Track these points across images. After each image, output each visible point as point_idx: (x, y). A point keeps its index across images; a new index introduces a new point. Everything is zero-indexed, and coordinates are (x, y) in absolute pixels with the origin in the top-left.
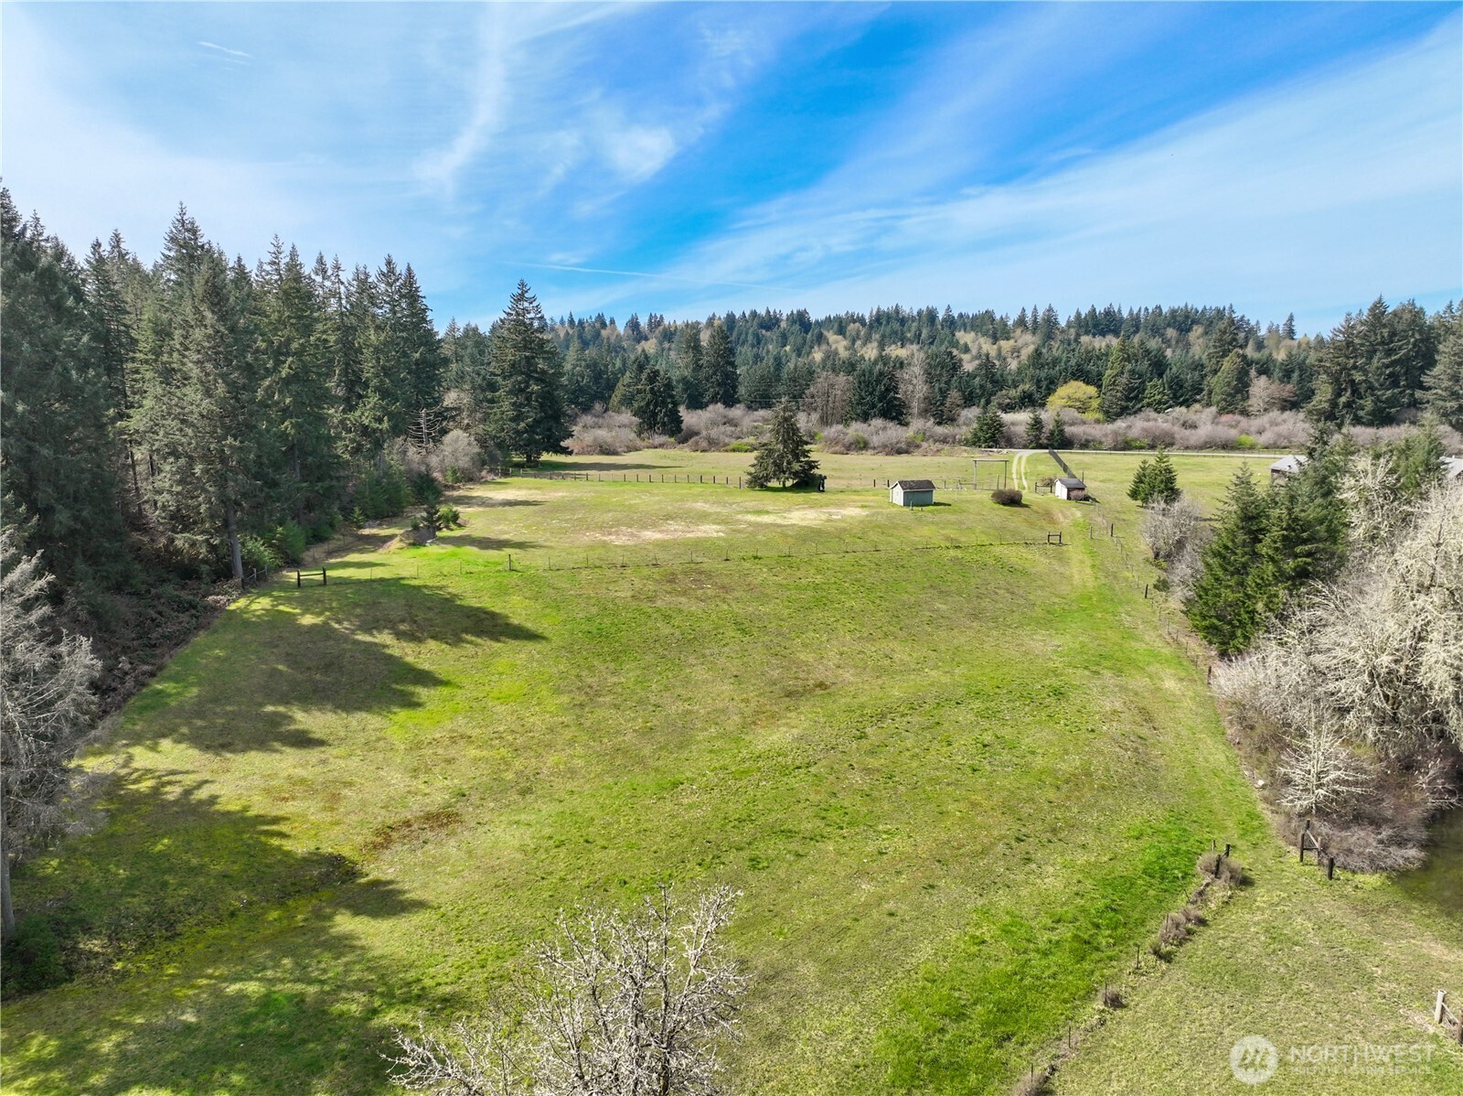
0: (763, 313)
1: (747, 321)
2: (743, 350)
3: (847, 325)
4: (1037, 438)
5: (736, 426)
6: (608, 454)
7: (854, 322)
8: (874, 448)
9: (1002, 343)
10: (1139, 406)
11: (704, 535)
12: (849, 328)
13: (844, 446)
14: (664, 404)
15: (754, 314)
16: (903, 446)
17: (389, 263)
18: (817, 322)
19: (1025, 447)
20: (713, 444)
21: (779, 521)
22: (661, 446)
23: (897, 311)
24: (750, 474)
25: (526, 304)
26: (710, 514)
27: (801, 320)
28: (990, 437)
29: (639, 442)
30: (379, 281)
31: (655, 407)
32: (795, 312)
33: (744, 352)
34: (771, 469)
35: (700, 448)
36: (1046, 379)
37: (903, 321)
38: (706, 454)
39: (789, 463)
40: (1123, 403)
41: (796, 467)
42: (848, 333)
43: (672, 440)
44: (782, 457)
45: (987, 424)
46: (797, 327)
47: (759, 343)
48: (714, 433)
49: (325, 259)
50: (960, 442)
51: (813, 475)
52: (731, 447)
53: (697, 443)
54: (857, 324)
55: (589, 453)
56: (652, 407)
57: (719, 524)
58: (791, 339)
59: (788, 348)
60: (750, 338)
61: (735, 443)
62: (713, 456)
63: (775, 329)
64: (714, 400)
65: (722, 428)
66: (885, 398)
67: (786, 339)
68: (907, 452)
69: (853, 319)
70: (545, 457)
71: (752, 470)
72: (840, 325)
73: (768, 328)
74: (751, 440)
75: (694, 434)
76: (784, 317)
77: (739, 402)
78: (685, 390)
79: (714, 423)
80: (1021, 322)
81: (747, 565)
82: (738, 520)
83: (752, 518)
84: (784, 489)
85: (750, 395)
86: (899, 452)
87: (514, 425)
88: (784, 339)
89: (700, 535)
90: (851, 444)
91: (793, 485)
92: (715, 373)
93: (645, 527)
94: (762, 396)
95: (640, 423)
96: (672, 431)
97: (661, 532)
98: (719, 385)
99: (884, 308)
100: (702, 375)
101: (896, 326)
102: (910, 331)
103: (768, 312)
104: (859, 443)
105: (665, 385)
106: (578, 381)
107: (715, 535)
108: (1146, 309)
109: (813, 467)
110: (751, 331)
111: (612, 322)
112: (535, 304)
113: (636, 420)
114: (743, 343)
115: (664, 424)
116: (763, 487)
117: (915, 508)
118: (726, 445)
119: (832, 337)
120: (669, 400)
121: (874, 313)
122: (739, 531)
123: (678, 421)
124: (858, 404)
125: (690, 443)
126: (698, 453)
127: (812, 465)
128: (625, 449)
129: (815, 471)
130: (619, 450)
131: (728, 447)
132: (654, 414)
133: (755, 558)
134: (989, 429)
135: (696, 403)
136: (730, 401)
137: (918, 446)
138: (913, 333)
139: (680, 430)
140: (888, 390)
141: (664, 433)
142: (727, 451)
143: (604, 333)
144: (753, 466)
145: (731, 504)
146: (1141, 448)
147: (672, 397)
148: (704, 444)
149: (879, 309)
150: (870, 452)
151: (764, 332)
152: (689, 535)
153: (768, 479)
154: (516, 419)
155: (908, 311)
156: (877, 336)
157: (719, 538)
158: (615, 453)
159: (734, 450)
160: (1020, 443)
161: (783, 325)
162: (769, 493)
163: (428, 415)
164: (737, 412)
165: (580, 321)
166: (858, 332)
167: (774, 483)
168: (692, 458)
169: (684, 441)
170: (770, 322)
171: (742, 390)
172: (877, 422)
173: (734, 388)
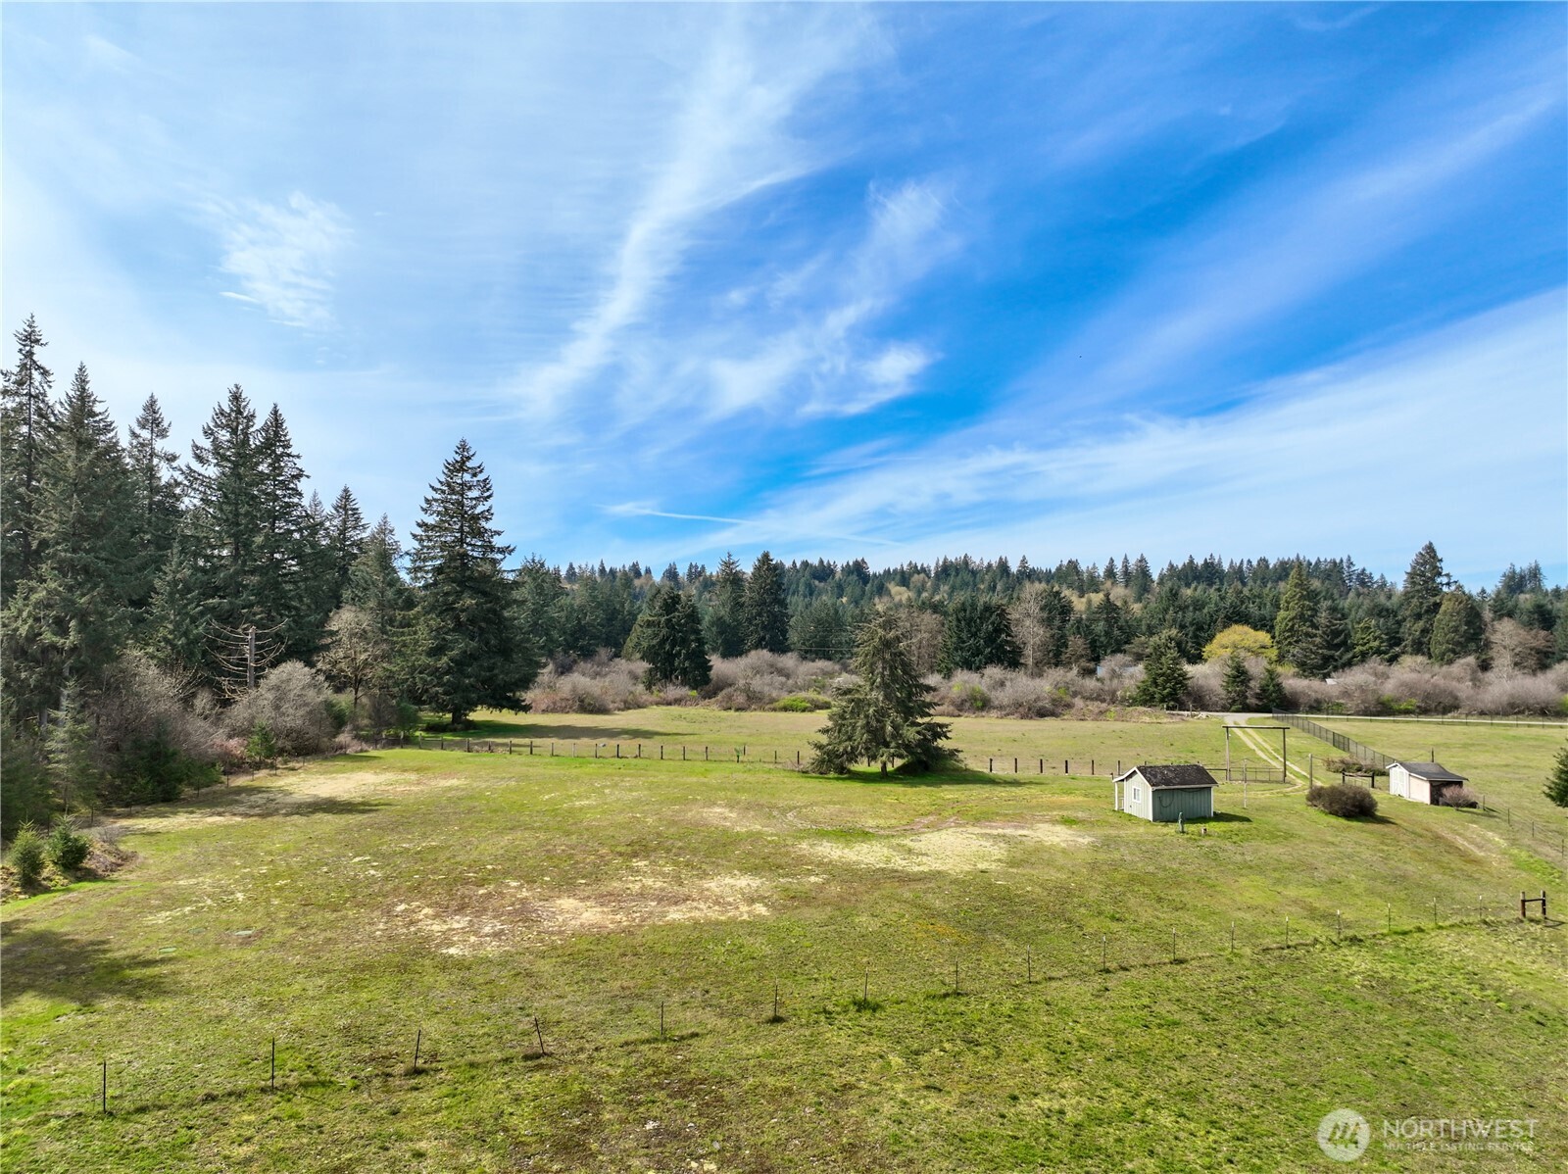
0: (816, 563)
1: (798, 571)
2: (794, 601)
3: (911, 575)
4: (1243, 695)
5: (788, 676)
6: (591, 712)
7: (919, 573)
8: (1001, 708)
9: (1093, 596)
10: (1350, 655)
11: (714, 914)
12: (913, 579)
13: (953, 703)
14: (684, 642)
15: (805, 564)
16: (1047, 705)
17: (236, 398)
18: (875, 575)
19: (1225, 709)
20: (755, 700)
21: (899, 862)
22: (677, 701)
23: (966, 561)
24: (819, 747)
25: (467, 477)
26: (736, 840)
27: (858, 569)
28: (1170, 694)
29: (646, 697)
30: (217, 426)
31: (673, 647)
32: (851, 564)
33: (796, 602)
34: (861, 737)
35: (735, 705)
36: (1192, 624)
37: (974, 573)
38: (743, 714)
39: (896, 727)
40: (1325, 652)
41: (911, 734)
42: (911, 585)
43: (694, 693)
44: (881, 714)
45: (1163, 675)
46: (854, 577)
47: (811, 594)
48: (757, 683)
49: (159, 404)
50: (1123, 700)
51: (937, 749)
52: (781, 704)
53: (730, 698)
54: (922, 575)
55: (563, 710)
56: (667, 647)
57: (754, 870)
58: (848, 590)
59: (844, 600)
60: (802, 588)
61: (786, 699)
62: (754, 717)
63: (830, 580)
64: (758, 646)
65: (767, 678)
66: (994, 641)
67: (843, 590)
68: (1053, 714)
69: (915, 570)
70: (480, 715)
71: (824, 739)
72: (903, 577)
73: (822, 579)
74: (812, 695)
75: (724, 684)
76: (839, 569)
77: (792, 650)
78: (720, 633)
79: (757, 671)
80: (1110, 573)
81: (838, 1039)
82: (800, 860)
83: (832, 851)
84: (884, 777)
85: (804, 644)
86: (1042, 714)
87: (430, 661)
88: (840, 590)
89: (705, 912)
90: (963, 702)
91: (901, 770)
92: (759, 614)
93: (566, 885)
94: (819, 645)
95: (650, 670)
96: (695, 680)
97: (603, 899)
98: (764, 628)
99: (952, 558)
100: (742, 616)
101: (968, 578)
102: (983, 582)
103: (821, 562)
104: (976, 700)
105: (688, 616)
106: (579, 620)
107: (744, 912)
108: (1249, 562)
109: (937, 736)
110: (803, 580)
111: (648, 571)
112: (481, 477)
113: (646, 665)
114: (793, 594)
115: (684, 672)
116: (845, 774)
117: (1191, 828)
118: (773, 701)
119: (894, 589)
120: (692, 637)
121: (941, 563)
122: (807, 899)
123: (706, 667)
124: (956, 649)
125: (719, 697)
126: (732, 713)
127: (938, 731)
128: (622, 706)
129: (941, 743)
130: (611, 706)
131: (776, 705)
132: (670, 657)
133: (862, 1005)
134: (1166, 682)
135: (733, 648)
136: (779, 647)
137: (1069, 706)
138: (986, 584)
139: (706, 680)
140: (998, 631)
141: (684, 683)
142: (774, 710)
143: (637, 582)
144: (825, 731)
145: (784, 811)
146: (1407, 712)
147: (697, 632)
148: (741, 699)
149: (945, 559)
150: (994, 713)
151: (817, 582)
152: (675, 914)
153: (853, 756)
154: (436, 652)
155: (978, 563)
156: (946, 588)
157: (753, 926)
158: (602, 710)
159: (785, 709)
160: (1216, 704)
161: (838, 576)
162: (857, 787)
163: (258, 637)
164: (789, 660)
165: (611, 570)
166: (924, 584)
167: (862, 766)
168: (721, 720)
169: (710, 695)
170: (824, 572)
171: (793, 637)
172: (994, 672)
173: (784, 632)
